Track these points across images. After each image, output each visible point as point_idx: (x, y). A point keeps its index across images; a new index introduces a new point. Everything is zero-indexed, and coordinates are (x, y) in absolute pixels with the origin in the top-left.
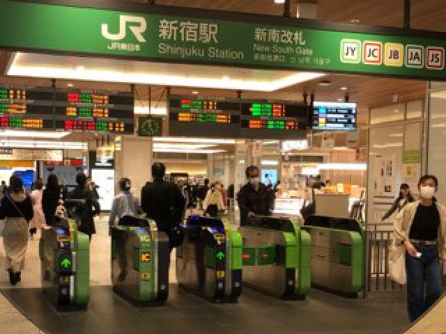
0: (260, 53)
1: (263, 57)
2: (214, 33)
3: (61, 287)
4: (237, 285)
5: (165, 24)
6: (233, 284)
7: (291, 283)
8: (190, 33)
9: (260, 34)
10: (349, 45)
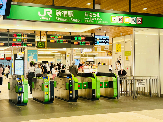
0: (86, 20)
1: (87, 21)
2: (72, 14)
3: (19, 97)
4: (76, 95)
5: (57, 12)
6: (75, 95)
7: (94, 94)
8: (65, 14)
9: (86, 14)
10: (113, 17)
